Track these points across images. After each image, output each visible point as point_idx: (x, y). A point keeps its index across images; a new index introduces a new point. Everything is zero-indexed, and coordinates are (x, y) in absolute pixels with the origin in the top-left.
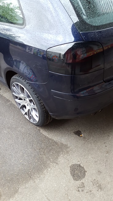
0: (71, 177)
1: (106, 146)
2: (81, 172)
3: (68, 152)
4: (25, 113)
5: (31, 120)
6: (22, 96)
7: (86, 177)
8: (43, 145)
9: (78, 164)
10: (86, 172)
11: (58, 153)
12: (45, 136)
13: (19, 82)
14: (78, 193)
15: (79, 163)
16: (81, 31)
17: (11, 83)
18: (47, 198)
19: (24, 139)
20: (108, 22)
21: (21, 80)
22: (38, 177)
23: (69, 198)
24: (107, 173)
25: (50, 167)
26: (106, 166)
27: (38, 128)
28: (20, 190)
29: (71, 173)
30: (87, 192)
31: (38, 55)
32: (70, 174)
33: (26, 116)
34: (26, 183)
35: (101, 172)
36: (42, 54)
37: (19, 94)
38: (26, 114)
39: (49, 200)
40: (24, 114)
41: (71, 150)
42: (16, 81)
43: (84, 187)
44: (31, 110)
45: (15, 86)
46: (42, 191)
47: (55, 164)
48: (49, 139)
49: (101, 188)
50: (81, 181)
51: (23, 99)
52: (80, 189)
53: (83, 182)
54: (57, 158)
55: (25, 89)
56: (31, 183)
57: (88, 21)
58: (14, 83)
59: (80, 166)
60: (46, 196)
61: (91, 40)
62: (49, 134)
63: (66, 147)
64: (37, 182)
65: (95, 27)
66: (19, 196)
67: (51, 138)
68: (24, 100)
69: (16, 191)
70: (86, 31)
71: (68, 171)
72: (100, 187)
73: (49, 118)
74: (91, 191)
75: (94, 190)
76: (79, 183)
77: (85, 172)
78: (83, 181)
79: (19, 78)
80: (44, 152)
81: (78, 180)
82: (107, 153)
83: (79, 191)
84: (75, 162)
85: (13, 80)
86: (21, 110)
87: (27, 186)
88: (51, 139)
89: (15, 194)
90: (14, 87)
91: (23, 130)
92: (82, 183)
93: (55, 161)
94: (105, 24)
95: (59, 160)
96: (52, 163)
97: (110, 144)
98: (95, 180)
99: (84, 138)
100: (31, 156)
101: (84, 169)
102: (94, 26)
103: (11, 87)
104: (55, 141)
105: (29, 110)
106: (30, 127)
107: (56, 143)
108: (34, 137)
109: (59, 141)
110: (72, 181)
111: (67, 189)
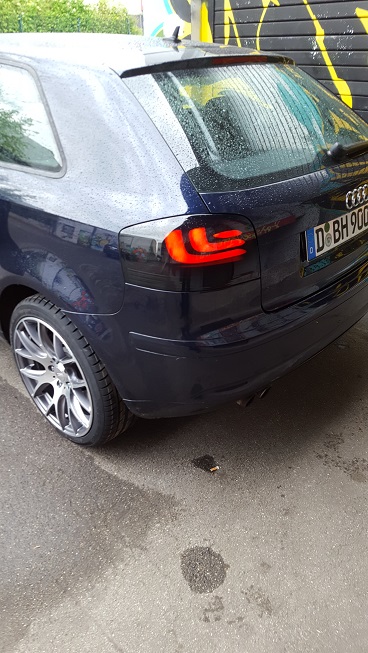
0: (186, 584)
1: (283, 496)
2: (212, 569)
3: (175, 517)
4: (47, 409)
5: (69, 430)
6: (43, 356)
7: (228, 581)
8: (101, 501)
9: (205, 546)
10: (228, 566)
11: (147, 519)
12: (110, 476)
13: (38, 316)
14: (205, 625)
15: (206, 544)
16: (203, 190)
17: (12, 320)
18: (115, 646)
19: (44, 485)
20: (266, 172)
21: (46, 309)
22: (88, 590)
23: (180, 640)
24: (287, 567)
25: (122, 560)
26: (283, 548)
27: (88, 453)
28: (33, 629)
29: (185, 573)
30: (230, 623)
31: (93, 247)
32: (180, 575)
33: (51, 418)
34: (51, 607)
35: (269, 567)
36: (104, 243)
37: (34, 351)
38: (52, 411)
39: (121, 650)
40: (45, 413)
41: (185, 511)
42: (30, 313)
43: (222, 608)
44: (68, 397)
45: (24, 329)
46: (99, 626)
47: (137, 551)
48: (119, 483)
49: (269, 610)
50: (214, 593)
51: (46, 367)
52: (210, 615)
53: (220, 594)
54: (144, 534)
55: (56, 333)
56: (66, 606)
57: (219, 168)
58: (22, 320)
59: (209, 550)
60: (111, 640)
61: (225, 211)
62: (119, 470)
63: (170, 501)
64: (84, 603)
65: (234, 181)
66: (29, 645)
67: (125, 479)
68: (50, 367)
69: (21, 633)
70: (214, 190)
71: (176, 568)
72: (267, 606)
73: (122, 417)
74: (240, 619)
75: (251, 616)
76: (206, 597)
77: (225, 566)
78: (219, 591)
79: (40, 306)
80: (105, 520)
81: (205, 591)
82: (286, 514)
83: (206, 620)
84: (196, 542)
85: (21, 311)
86: (39, 401)
87: (54, 614)
88: (125, 483)
89: (17, 640)
90: (23, 333)
91: (42, 460)
92: (217, 597)
93: (139, 543)
94: (258, 174)
95: (150, 537)
96: (128, 549)
97: (293, 490)
98: (252, 586)
99: (223, 475)
100: (66, 531)
101: (221, 560)
102: (232, 180)
103: (13, 331)
104: (138, 487)
105: (62, 398)
106: (64, 449)
107: (141, 492)
108: (76, 479)
109: (151, 486)
110: (189, 594)
111: (172, 617)
